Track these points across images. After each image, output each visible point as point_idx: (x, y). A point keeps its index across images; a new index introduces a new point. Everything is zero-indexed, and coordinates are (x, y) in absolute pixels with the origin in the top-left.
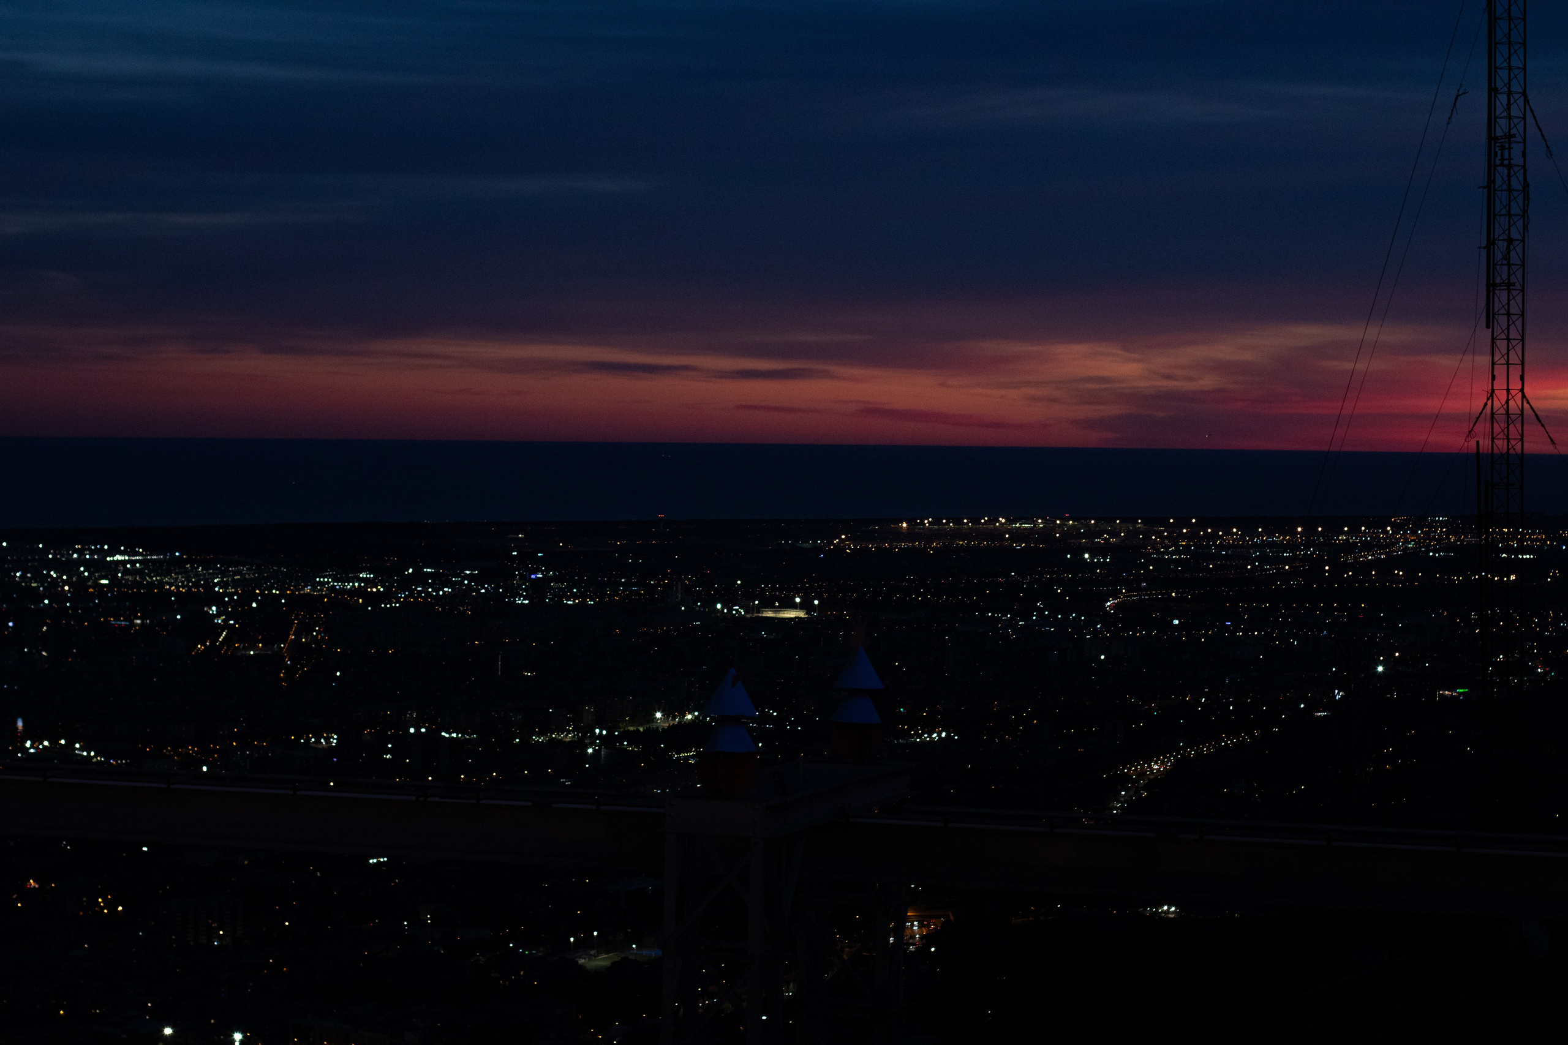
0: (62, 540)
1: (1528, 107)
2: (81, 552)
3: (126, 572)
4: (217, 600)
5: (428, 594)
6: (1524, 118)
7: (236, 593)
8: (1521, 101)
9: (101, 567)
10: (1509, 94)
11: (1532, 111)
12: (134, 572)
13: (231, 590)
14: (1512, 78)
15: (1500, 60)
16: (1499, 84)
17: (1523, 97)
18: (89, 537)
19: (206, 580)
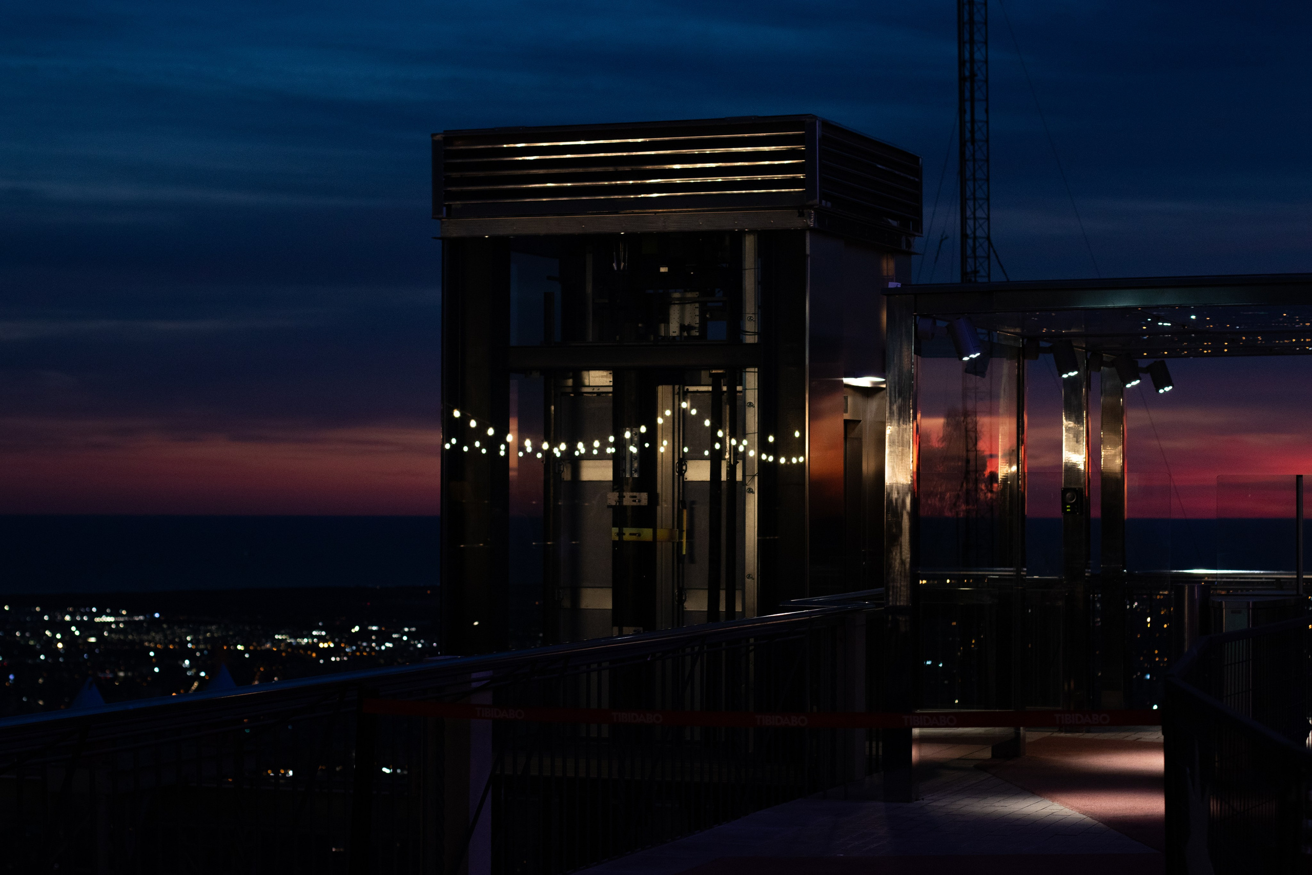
0: (56, 605)
1: (991, 250)
2: (73, 615)
3: (111, 631)
4: (190, 654)
5: (373, 649)
6: (989, 257)
7: (206, 649)
8: (986, 244)
9: (89, 628)
10: (975, 238)
11: (994, 252)
12: (117, 630)
13: (202, 646)
14: (977, 227)
15: (969, 213)
16: (969, 232)
17: (987, 242)
18: (79, 603)
19: (180, 638)
